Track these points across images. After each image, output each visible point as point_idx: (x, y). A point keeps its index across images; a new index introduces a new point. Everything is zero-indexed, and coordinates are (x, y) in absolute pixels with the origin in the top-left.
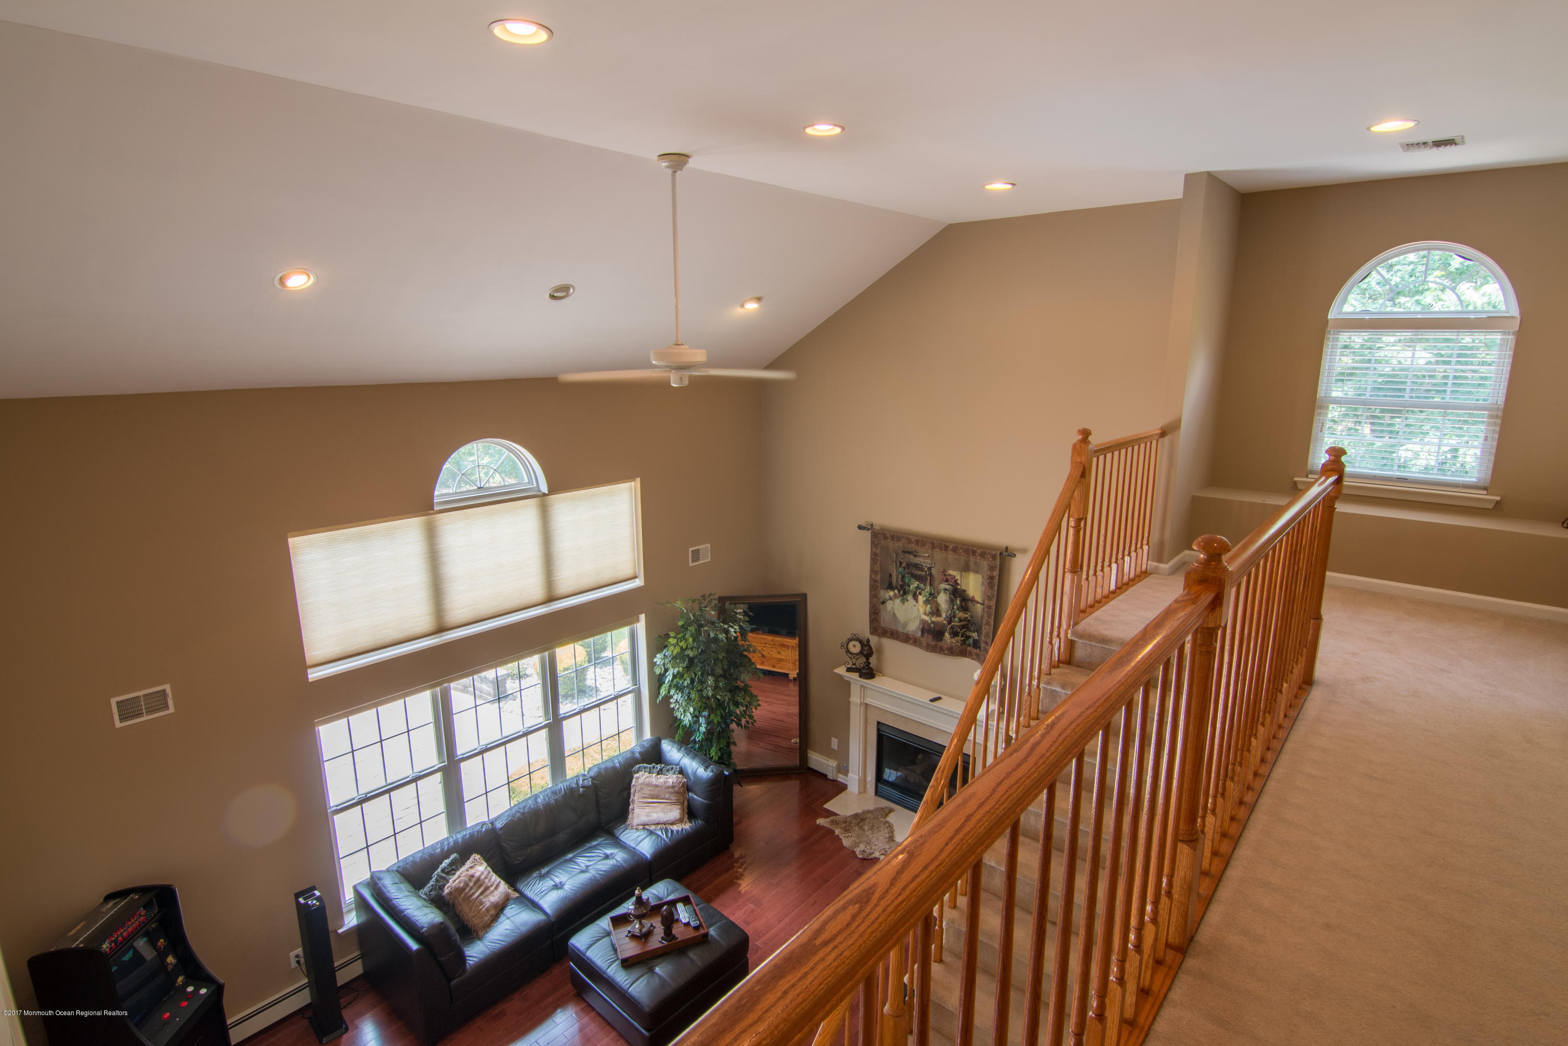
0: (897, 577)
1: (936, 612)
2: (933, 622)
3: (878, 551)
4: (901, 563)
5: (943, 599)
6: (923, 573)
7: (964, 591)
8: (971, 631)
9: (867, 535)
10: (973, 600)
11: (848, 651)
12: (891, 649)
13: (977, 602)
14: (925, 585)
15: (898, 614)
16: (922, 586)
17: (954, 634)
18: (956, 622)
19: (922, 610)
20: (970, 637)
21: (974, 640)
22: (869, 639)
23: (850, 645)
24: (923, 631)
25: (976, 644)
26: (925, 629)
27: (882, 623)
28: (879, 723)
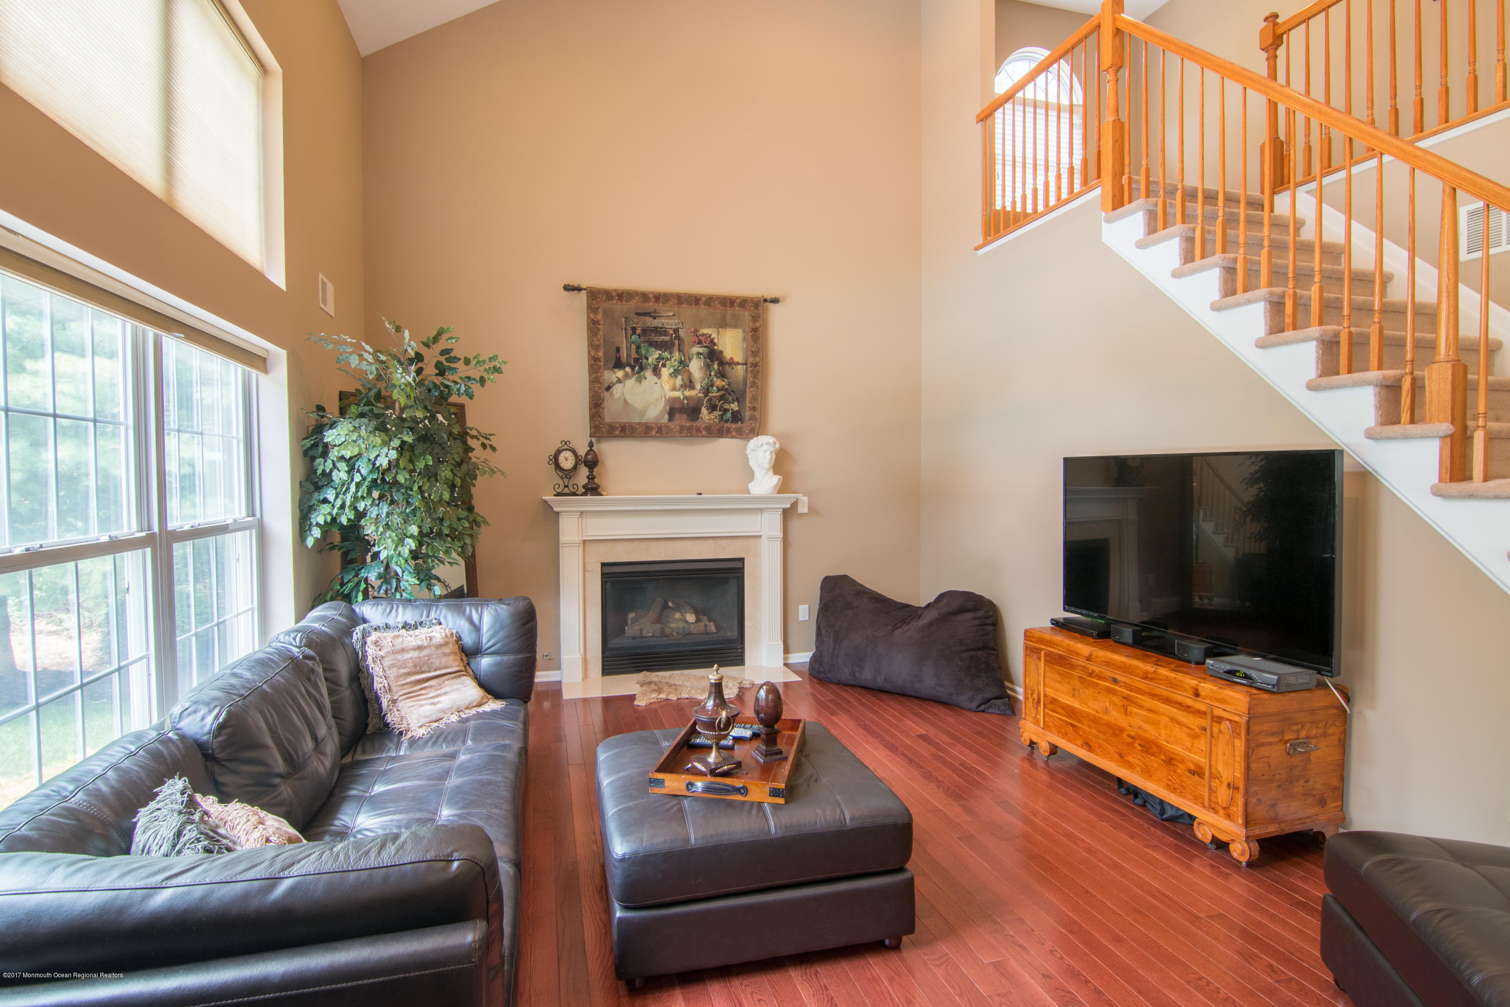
0: (629, 349)
1: (689, 384)
2: (686, 398)
3: (599, 317)
4: (634, 330)
5: (696, 367)
6: (667, 338)
7: (721, 352)
8: (729, 403)
9: (581, 299)
10: (731, 363)
11: (558, 466)
12: (619, 454)
13: (738, 364)
14: (671, 353)
15: (630, 400)
16: (666, 354)
17: (712, 408)
18: (714, 393)
19: (667, 387)
20: (727, 410)
21: (733, 413)
22: (591, 445)
23: (562, 458)
24: (672, 413)
25: (737, 417)
26: (674, 409)
27: (608, 419)
28: (604, 565)
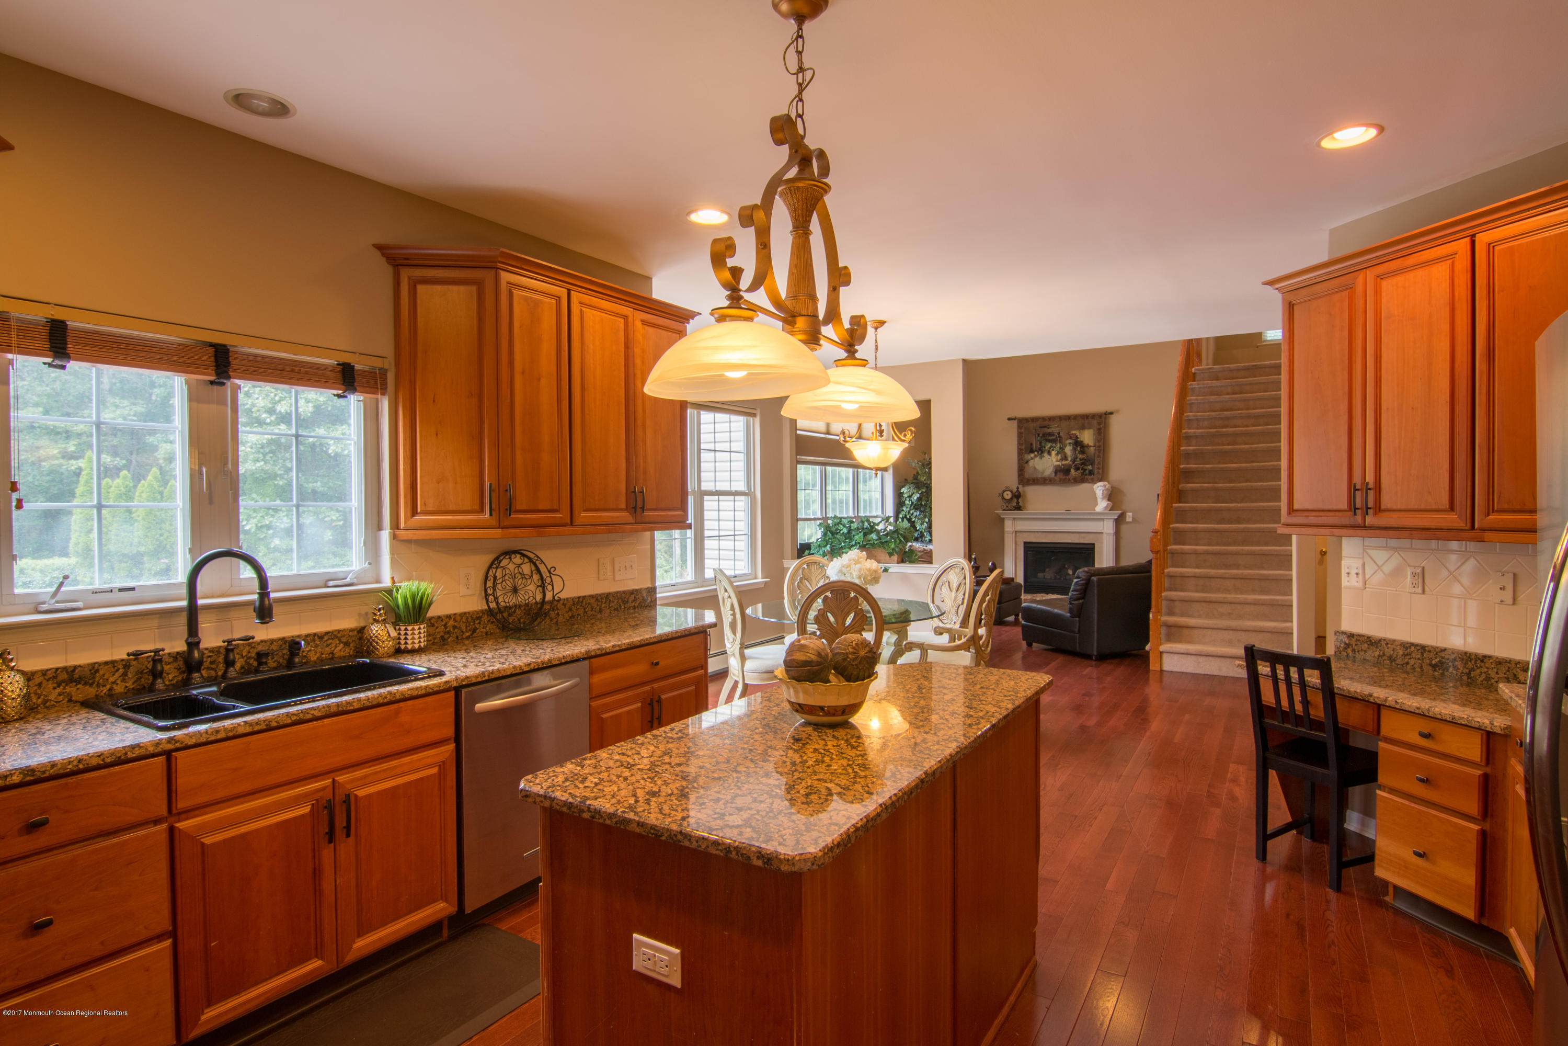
0: (1037, 444)
1: (1065, 458)
3: (1023, 430)
4: (1039, 435)
5: (1068, 450)
6: (1054, 437)
9: (1015, 423)
10: (1088, 446)
11: (1003, 498)
12: (1032, 492)
14: (1056, 444)
15: (1037, 467)
16: (1054, 445)
17: (1077, 469)
18: (1078, 462)
19: (1054, 460)
20: (1086, 470)
21: (1089, 471)
22: (1018, 488)
23: (1005, 494)
24: (1056, 472)
25: (1091, 473)
26: (1058, 470)
27: (1027, 476)
28: (1025, 543)
